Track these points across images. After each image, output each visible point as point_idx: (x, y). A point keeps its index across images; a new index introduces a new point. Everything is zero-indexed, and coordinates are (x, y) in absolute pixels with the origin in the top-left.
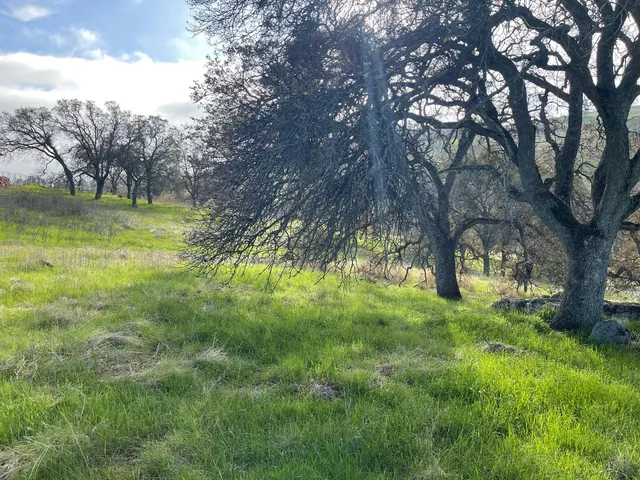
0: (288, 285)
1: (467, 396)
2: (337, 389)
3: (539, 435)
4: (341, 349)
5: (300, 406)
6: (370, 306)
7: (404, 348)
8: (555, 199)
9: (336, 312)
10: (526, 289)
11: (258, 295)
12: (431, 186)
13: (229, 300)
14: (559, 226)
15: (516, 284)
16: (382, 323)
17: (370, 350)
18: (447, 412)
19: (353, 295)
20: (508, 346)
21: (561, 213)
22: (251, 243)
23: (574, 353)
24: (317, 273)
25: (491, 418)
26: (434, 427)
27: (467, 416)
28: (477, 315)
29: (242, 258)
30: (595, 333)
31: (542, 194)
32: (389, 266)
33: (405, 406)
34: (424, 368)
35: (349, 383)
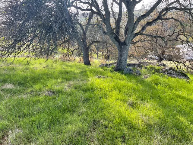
0: (35, 63)
1: (92, 90)
2: (53, 92)
3: (110, 97)
4: (54, 81)
5: (41, 98)
6: (64, 68)
7: (74, 79)
8: (115, 34)
9: (52, 71)
10: (108, 62)
11: (24, 67)
12: (80, 28)
13: (13, 69)
14: (116, 42)
15: (105, 61)
16: (67, 73)
17: (64, 81)
18: (87, 95)
19: (58, 66)
20: (103, 76)
21: (117, 39)
24: (45, 59)
25: (98, 95)
26: (83, 99)
27: (92, 95)
28: (95, 69)
30: (125, 71)
31: (112, 33)
32: (69, 57)
33: (74, 95)
34: (80, 84)
35: (57, 90)
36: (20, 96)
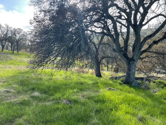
0: (57, 74)
1: (103, 102)
2: (70, 102)
3: (120, 110)
4: (71, 91)
5: (60, 106)
6: (79, 80)
7: (87, 90)
8: (124, 52)
9: (70, 81)
10: (117, 74)
11: (49, 77)
13: (41, 79)
14: (125, 58)
15: (115, 73)
16: (82, 84)
17: (79, 91)
18: (98, 106)
19: (74, 77)
20: (113, 89)
21: (125, 55)
22: (47, 63)
23: (128, 90)
24: (65, 71)
25: (109, 107)
26: (95, 110)
27: (103, 106)
28: (105, 81)
29: (44, 67)
30: (133, 84)
31: (121, 51)
32: (84, 69)
33: (87, 105)
34: (92, 95)
35: (73, 100)
36: (44, 103)
